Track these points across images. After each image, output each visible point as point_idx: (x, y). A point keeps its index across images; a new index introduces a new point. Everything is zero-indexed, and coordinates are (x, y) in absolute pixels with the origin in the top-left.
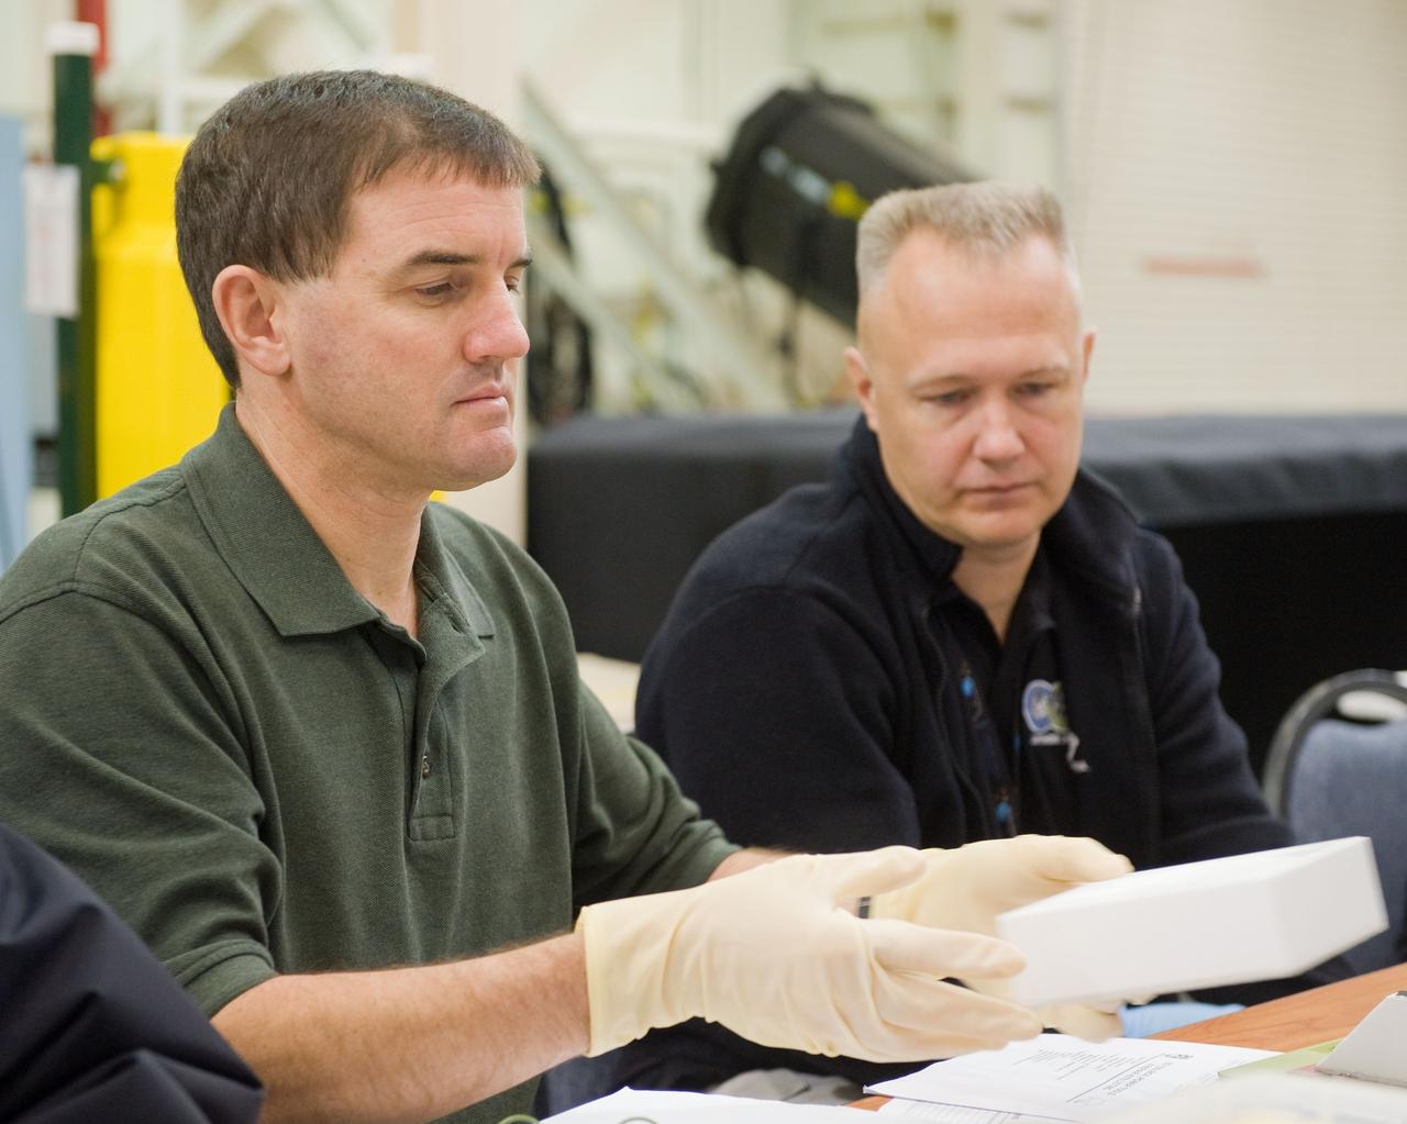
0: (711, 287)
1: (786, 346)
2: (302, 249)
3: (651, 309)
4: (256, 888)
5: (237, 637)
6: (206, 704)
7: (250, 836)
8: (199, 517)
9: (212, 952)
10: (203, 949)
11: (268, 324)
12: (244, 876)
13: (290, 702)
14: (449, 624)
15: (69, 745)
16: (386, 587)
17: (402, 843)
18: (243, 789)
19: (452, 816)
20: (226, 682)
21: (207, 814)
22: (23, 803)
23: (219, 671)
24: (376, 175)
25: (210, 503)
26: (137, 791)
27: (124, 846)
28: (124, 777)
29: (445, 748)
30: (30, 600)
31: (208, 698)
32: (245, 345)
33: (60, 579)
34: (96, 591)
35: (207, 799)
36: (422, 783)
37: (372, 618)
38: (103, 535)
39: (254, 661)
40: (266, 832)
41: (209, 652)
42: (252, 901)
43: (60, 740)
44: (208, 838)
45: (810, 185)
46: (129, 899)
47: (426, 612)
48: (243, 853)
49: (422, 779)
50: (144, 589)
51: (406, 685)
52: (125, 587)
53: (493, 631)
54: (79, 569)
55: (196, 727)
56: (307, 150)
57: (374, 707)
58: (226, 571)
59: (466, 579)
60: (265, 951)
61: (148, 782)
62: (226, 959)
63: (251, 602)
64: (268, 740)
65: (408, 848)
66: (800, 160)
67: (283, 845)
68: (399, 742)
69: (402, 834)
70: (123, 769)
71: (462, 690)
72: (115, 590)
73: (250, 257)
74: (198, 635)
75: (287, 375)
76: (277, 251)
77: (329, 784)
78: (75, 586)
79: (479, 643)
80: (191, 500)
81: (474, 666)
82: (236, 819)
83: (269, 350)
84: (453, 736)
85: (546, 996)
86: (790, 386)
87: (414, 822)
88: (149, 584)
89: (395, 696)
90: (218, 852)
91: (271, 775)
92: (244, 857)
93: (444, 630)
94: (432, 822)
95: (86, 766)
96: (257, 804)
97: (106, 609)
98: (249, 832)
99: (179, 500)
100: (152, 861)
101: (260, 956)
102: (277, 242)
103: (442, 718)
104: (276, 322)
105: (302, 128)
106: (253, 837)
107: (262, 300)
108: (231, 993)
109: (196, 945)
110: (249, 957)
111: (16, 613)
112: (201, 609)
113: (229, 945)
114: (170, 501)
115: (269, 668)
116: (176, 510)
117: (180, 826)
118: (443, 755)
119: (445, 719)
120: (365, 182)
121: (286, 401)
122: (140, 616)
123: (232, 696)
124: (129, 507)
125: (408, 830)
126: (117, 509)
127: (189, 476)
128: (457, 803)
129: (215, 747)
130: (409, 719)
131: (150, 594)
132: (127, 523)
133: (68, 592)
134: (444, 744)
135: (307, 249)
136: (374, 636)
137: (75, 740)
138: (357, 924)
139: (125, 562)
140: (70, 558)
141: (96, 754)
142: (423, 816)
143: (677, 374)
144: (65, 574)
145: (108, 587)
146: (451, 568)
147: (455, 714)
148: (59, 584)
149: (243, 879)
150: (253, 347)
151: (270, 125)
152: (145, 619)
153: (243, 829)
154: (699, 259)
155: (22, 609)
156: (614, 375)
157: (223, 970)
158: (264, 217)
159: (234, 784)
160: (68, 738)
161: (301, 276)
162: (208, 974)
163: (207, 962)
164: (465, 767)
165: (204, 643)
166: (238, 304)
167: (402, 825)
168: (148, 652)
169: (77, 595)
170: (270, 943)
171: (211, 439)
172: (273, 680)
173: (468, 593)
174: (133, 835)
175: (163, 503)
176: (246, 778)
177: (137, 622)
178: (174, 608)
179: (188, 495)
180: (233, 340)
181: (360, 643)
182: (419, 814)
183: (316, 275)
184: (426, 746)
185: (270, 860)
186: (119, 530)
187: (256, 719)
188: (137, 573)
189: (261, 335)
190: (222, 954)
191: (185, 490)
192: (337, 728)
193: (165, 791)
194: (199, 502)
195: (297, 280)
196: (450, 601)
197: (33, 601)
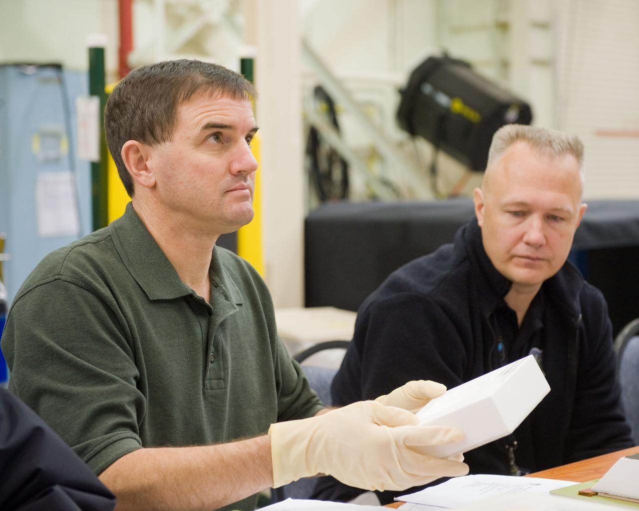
0: (401, 145)
1: (433, 170)
2: (158, 131)
3: (373, 154)
4: (134, 408)
5: (130, 299)
6: (115, 329)
7: (132, 386)
8: (116, 249)
9: (113, 436)
10: (109, 435)
11: (146, 165)
12: (129, 403)
13: (153, 328)
14: (223, 298)
15: (55, 345)
16: (195, 281)
17: (201, 390)
18: (130, 366)
19: (224, 380)
20: (124, 319)
21: (114, 376)
22: (35, 370)
23: (122, 315)
24: (188, 98)
25: (121, 243)
26: (83, 365)
27: (77, 389)
28: (78, 359)
29: (221, 350)
30: (41, 282)
31: (116, 326)
32: (136, 175)
33: (54, 274)
34: (69, 279)
35: (115, 370)
36: (210, 365)
37: (189, 293)
38: (73, 255)
39: (137, 310)
40: (140, 385)
41: (117, 306)
42: (132, 414)
43: (52, 343)
44: (114, 386)
45: (443, 99)
46: (78, 412)
47: (214, 292)
48: (128, 393)
49: (210, 363)
50: (90, 279)
51: (204, 323)
52: (82, 278)
53: (243, 302)
54: (62, 270)
55: (111, 339)
56: (159, 90)
57: (190, 331)
58: (126, 272)
59: (232, 280)
60: (137, 437)
61: (88, 361)
62: (119, 440)
63: (137, 286)
64: (142, 345)
65: (204, 393)
66: (437, 88)
67: (148, 390)
68: (200, 347)
69: (201, 387)
70: (78, 356)
71: (228, 327)
72: (77, 279)
73: (136, 137)
74: (113, 299)
75: (154, 187)
76: (148, 133)
77: (169, 364)
78: (60, 277)
79: (236, 306)
80: (113, 242)
81: (233, 316)
82: (126, 379)
83: (147, 176)
84: (224, 345)
85: (254, 462)
86: (434, 188)
87: (207, 382)
88: (93, 276)
89: (199, 328)
90: (118, 393)
91: (143, 360)
92: (129, 395)
93: (221, 300)
94: (214, 382)
95: (62, 354)
96: (136, 372)
97: (73, 287)
98: (132, 384)
99: (108, 241)
100: (89, 395)
101: (135, 439)
102: (147, 129)
103: (219, 337)
104: (149, 164)
105: (156, 81)
106: (134, 387)
107: (143, 155)
108: (120, 454)
109: (107, 433)
110: (130, 439)
111: (35, 288)
112: (115, 288)
113: (121, 434)
114: (103, 241)
115: (144, 314)
116: (106, 245)
117: (101, 381)
118: (220, 353)
119: (221, 337)
120: (183, 100)
121: (155, 199)
122: (87, 290)
123: (127, 326)
124: (85, 244)
125: (204, 385)
126: (80, 244)
127: (112, 231)
128: (226, 374)
129: (118, 347)
130: (205, 338)
131: (92, 281)
132: (84, 250)
133: (58, 279)
134: (220, 349)
135: (160, 131)
136: (191, 301)
137: (58, 343)
138: (179, 425)
139: (82, 267)
140: (59, 265)
141: (67, 349)
142: (211, 379)
143: (386, 183)
144: (56, 272)
145: (74, 277)
146: (225, 274)
147: (225, 336)
148: (53, 276)
149: (128, 405)
150: (140, 175)
151: (142, 82)
152: (89, 292)
153: (130, 383)
154: (395, 133)
155: (38, 286)
156: (358, 183)
157: (117, 445)
158: (142, 119)
159: (126, 363)
160: (55, 342)
161: (159, 142)
162: (111, 446)
163: (111, 440)
164: (230, 359)
165: (115, 302)
166: (133, 157)
167: (201, 382)
168: (91, 306)
169: (61, 281)
170: (140, 433)
171: (122, 216)
172: (145, 319)
173: (233, 286)
174: (81, 385)
175: (100, 242)
176: (131, 361)
177: (86, 293)
178: (103, 287)
179: (111, 239)
180: (131, 173)
181: (184, 304)
182: (209, 378)
183: (165, 141)
184: (212, 349)
185: (141, 397)
186: (81, 253)
187: (137, 335)
188: (87, 272)
189: (143, 170)
190: (117, 437)
191: (110, 238)
192: (173, 340)
193: (95, 366)
194: (116, 242)
195: (157, 144)
196: (224, 288)
197: (42, 283)
